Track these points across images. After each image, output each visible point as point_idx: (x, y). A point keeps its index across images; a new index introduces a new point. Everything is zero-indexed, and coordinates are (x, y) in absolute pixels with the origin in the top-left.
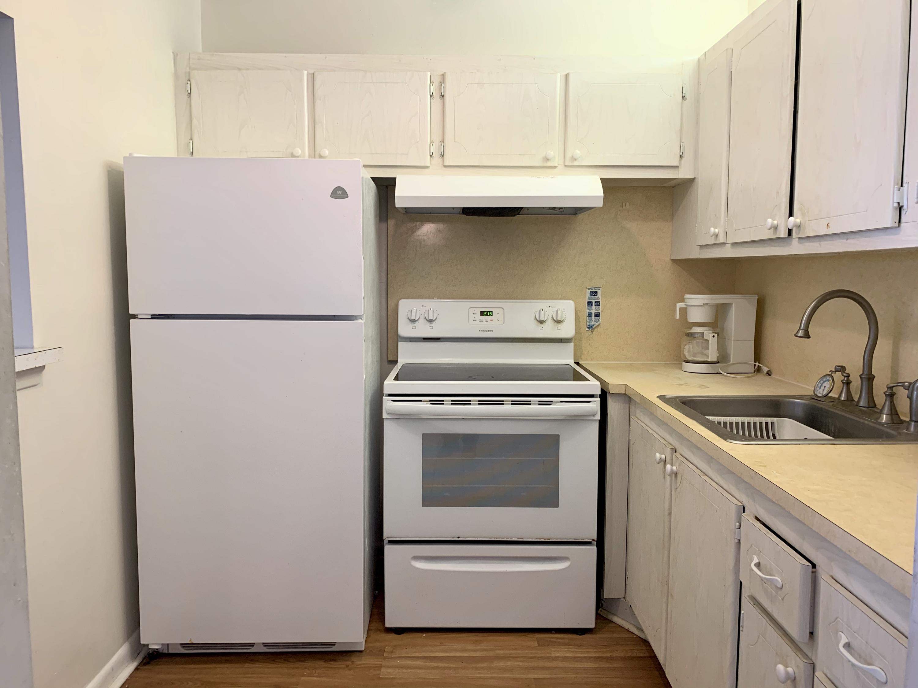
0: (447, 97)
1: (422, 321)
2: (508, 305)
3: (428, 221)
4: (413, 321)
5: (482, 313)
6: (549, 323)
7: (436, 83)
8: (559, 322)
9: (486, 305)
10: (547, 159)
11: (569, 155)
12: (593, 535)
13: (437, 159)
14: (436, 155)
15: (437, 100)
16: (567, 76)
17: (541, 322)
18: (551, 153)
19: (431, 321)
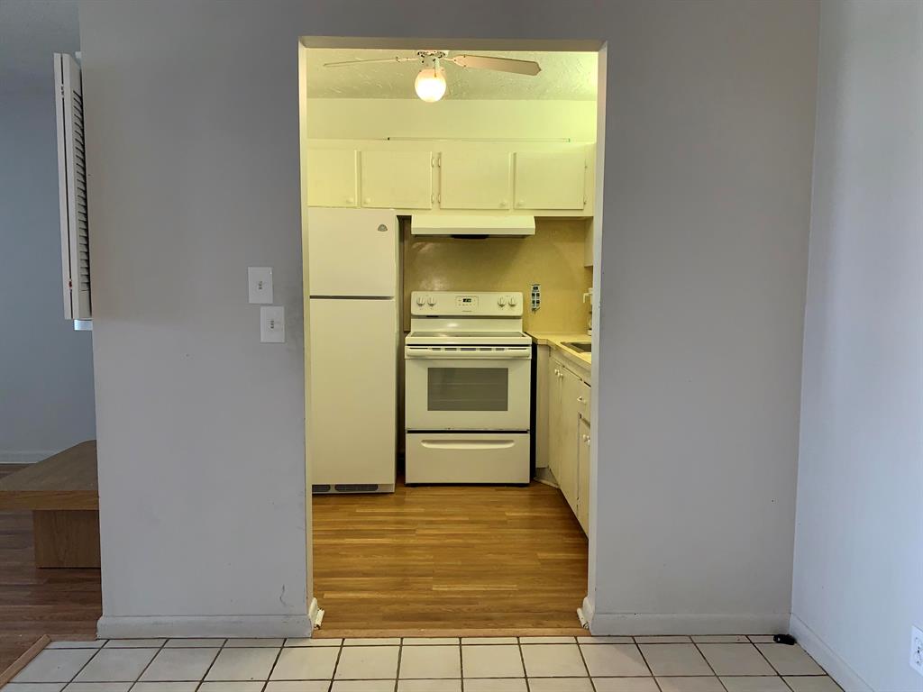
0: (442, 167)
1: (426, 305)
2: (482, 295)
3: (431, 241)
4: (421, 305)
5: (464, 300)
6: (507, 307)
7: (436, 158)
8: (513, 306)
9: (467, 295)
10: (502, 205)
11: (516, 202)
12: (527, 426)
13: (436, 205)
14: (436, 201)
15: (436, 168)
16: (515, 154)
17: (502, 306)
18: (506, 201)
19: (432, 305)
